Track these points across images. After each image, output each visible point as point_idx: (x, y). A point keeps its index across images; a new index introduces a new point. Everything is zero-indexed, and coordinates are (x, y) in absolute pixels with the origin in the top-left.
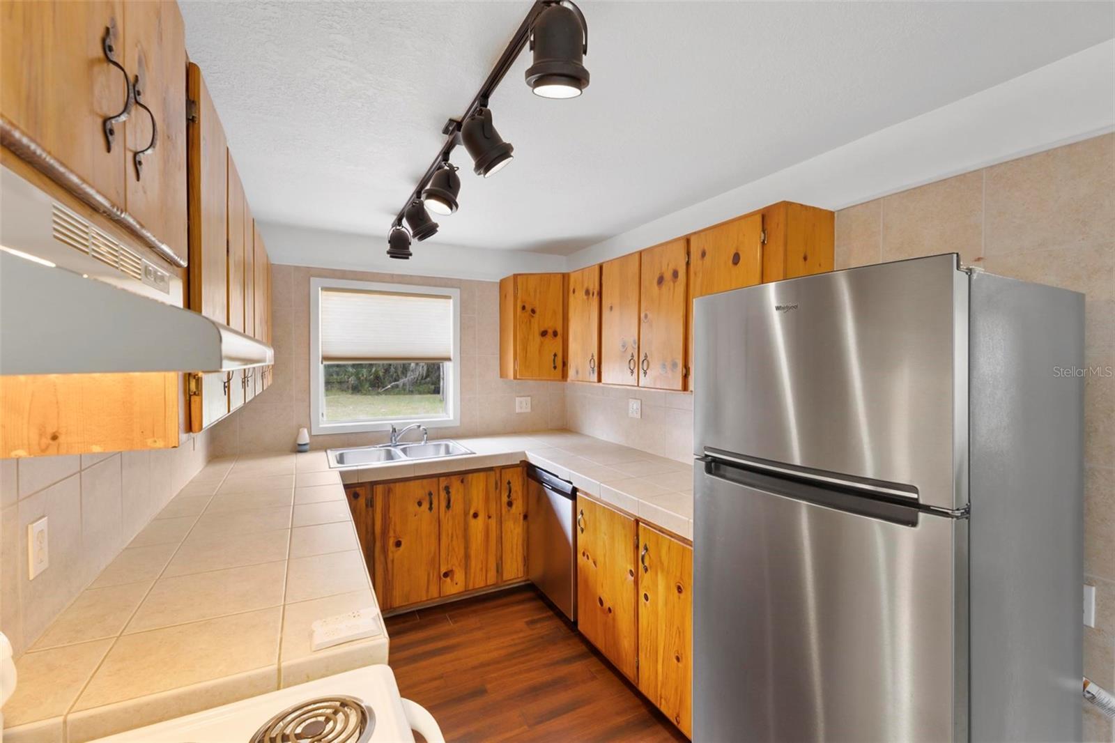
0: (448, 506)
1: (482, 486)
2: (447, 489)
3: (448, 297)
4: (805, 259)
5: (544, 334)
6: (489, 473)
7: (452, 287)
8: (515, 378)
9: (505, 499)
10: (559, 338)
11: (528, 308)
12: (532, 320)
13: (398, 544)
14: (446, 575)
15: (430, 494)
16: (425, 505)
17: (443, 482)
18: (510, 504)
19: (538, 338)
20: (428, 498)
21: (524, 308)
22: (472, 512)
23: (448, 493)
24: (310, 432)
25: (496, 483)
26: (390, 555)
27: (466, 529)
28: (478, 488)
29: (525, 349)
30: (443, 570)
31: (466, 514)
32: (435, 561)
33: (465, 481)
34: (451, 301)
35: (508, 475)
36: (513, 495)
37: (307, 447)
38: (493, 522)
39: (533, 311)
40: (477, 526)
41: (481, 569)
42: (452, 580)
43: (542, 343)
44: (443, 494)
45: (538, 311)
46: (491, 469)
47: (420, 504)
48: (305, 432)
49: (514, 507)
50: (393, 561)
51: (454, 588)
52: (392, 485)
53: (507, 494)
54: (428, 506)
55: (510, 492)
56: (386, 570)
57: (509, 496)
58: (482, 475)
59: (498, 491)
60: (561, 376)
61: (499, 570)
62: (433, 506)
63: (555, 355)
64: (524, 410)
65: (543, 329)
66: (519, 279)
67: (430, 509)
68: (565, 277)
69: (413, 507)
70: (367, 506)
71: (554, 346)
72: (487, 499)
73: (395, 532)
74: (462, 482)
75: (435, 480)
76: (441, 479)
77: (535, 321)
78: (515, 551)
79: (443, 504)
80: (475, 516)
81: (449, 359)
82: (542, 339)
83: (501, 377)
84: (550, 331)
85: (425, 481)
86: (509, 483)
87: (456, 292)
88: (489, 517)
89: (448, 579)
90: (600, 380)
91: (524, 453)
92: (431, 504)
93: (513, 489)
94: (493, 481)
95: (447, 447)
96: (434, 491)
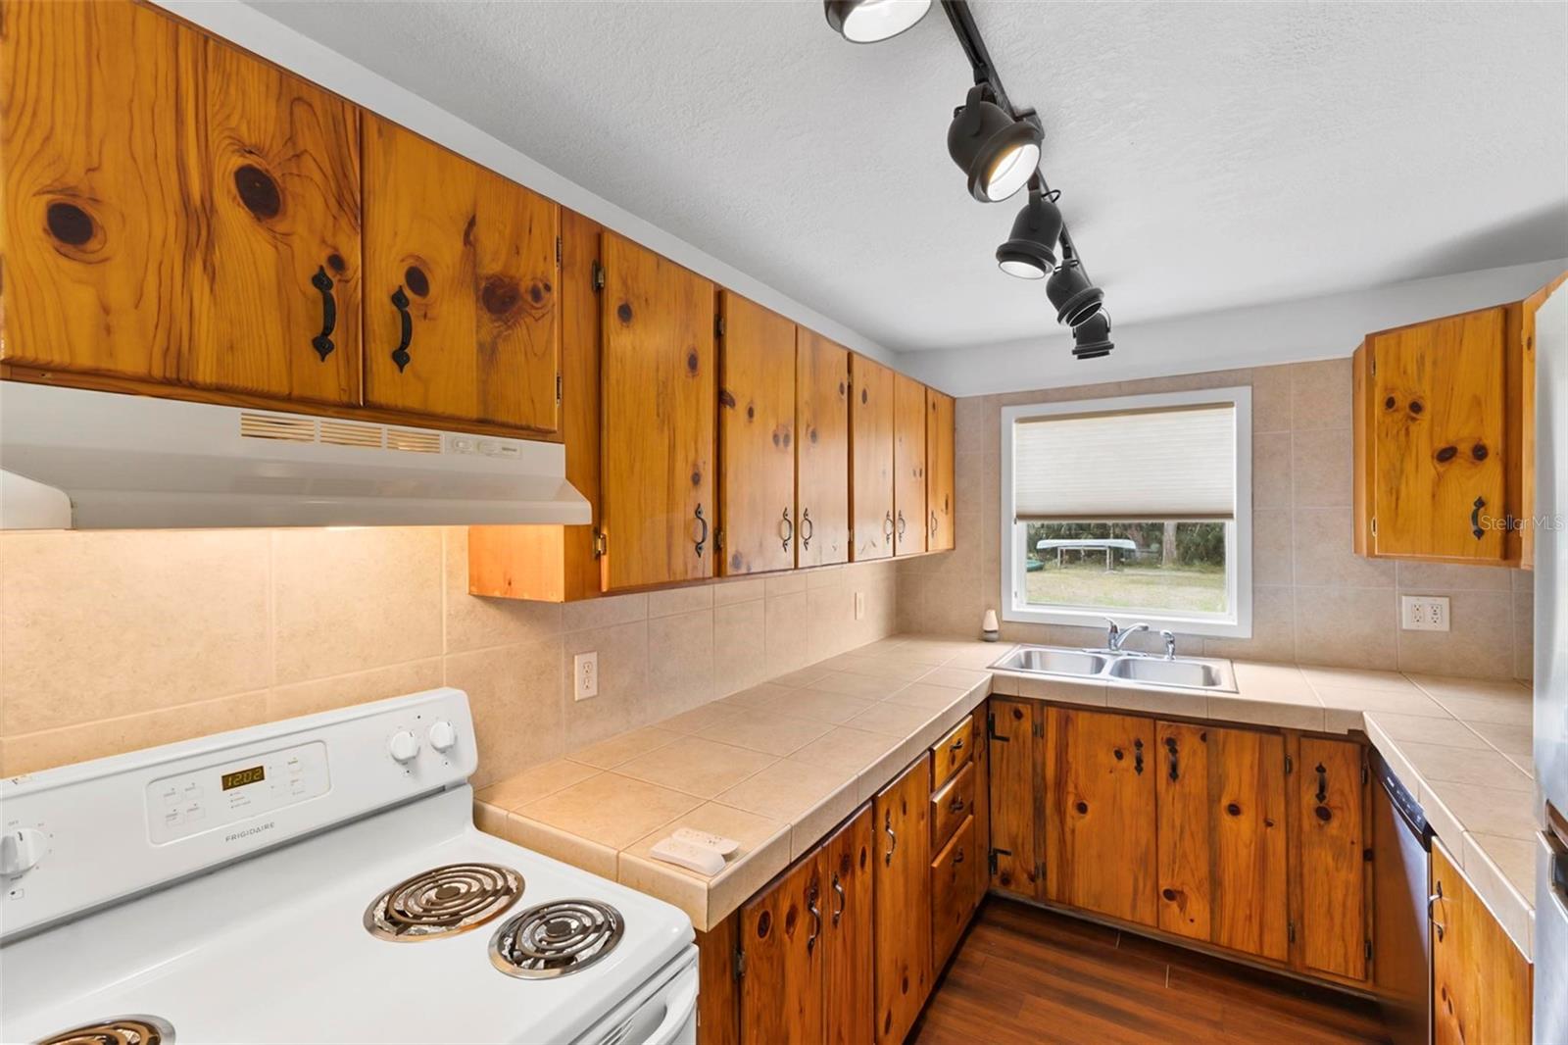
0: (1173, 773)
1: (1248, 758)
2: (1171, 744)
3: (1230, 405)
5: (1446, 455)
6: (1268, 738)
7: (1235, 384)
8: (1371, 554)
9: (1309, 798)
10: (1492, 468)
11: (1403, 402)
12: (1413, 428)
13: (1082, 808)
14: (1170, 895)
15: (1138, 744)
16: (1129, 762)
17: (1164, 731)
18: (1324, 814)
19: (1429, 468)
20: (1136, 749)
21: (1390, 403)
22: (1225, 802)
23: (1174, 751)
25: (1288, 762)
26: (1069, 822)
27: (1212, 831)
28: (1241, 759)
29: (1395, 493)
30: (1164, 885)
31: (1213, 799)
32: (1148, 862)
33: (1209, 737)
34: (1234, 409)
35: (1319, 753)
36: (1334, 798)
37: (994, 636)
38: (1277, 839)
39: (1416, 407)
40: (1240, 832)
41: (1250, 918)
42: (1182, 908)
43: (1440, 477)
44: (1163, 751)
45: (1428, 405)
46: (1276, 731)
47: (1119, 755)
48: (992, 614)
49: (1335, 823)
50: (1073, 831)
51: (1189, 924)
52: (1072, 713)
53: (1315, 790)
54: (1134, 763)
55: (1322, 788)
56: (1062, 841)
57: (1321, 796)
58: (1251, 736)
59: (1292, 778)
60: (1498, 551)
62: (1143, 765)
63: (1480, 503)
64: (1427, 625)
65: (1443, 445)
66: (1379, 344)
67: (1139, 769)
69: (1106, 758)
70: (1035, 734)
71: (1487, 480)
72: (1262, 786)
73: (1076, 787)
74: (1203, 739)
75: (1147, 721)
76: (1160, 723)
77: (1422, 425)
79: (1164, 768)
80: (1235, 811)
81: (1229, 516)
82: (1441, 468)
83: (1355, 552)
84: (1465, 448)
85: (1128, 719)
86: (1321, 769)
87: (1243, 395)
88: (1269, 824)
89: (1174, 905)
91: (1360, 716)
92: (1139, 761)
93: (1333, 785)
94: (1280, 756)
95: (1210, 680)
96: (1146, 740)
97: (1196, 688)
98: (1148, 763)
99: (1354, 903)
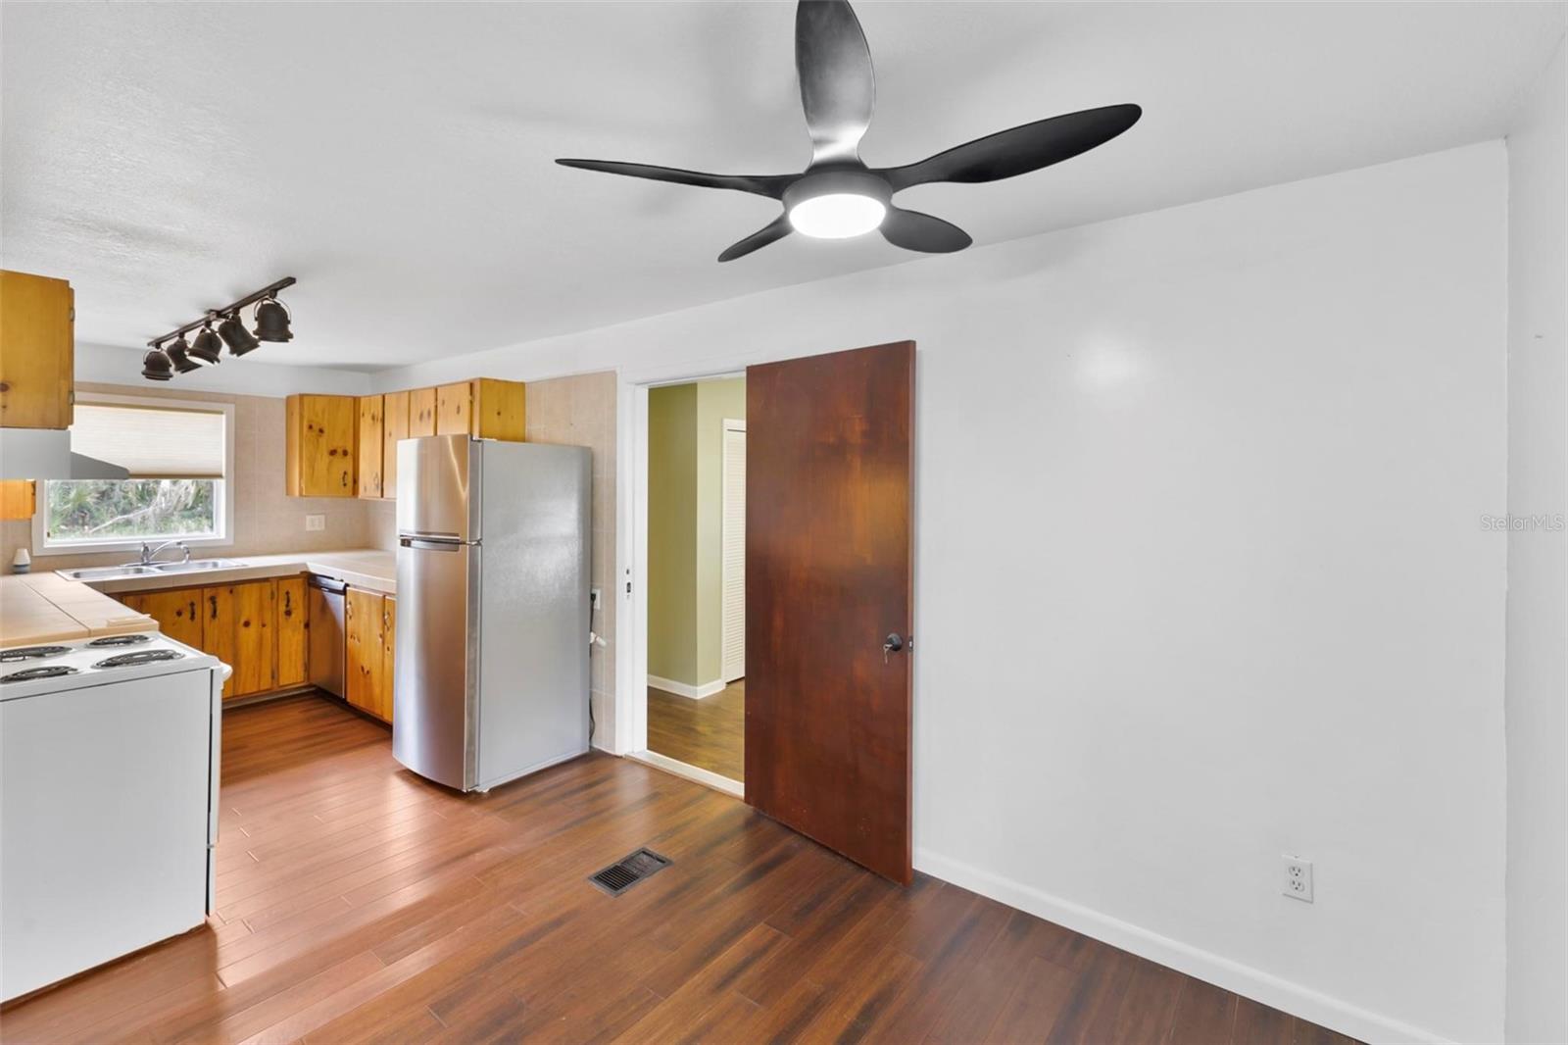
0: (214, 615)
1: (255, 596)
2: (213, 600)
3: (220, 413)
4: (499, 414)
5: (333, 453)
6: (263, 584)
7: (225, 402)
8: (301, 495)
9: (282, 608)
10: (349, 458)
11: (316, 428)
12: (320, 440)
15: (192, 604)
16: (187, 615)
17: (208, 593)
18: (288, 613)
19: (326, 458)
20: (189, 608)
21: (311, 427)
22: (242, 621)
23: (214, 602)
24: (31, 553)
25: (272, 593)
27: (235, 637)
28: (250, 603)
29: (312, 467)
31: (235, 623)
33: (234, 591)
34: (223, 415)
35: (285, 586)
36: (292, 605)
37: (28, 569)
38: (268, 630)
39: (321, 431)
40: (249, 634)
41: (254, 675)
43: (330, 463)
44: (208, 605)
45: (326, 430)
46: (266, 580)
47: (180, 614)
48: (25, 553)
49: (293, 615)
52: (146, 597)
53: (285, 602)
54: (189, 615)
55: (288, 601)
57: (287, 606)
58: (255, 586)
59: (275, 601)
60: (351, 493)
61: (274, 675)
62: (196, 616)
63: (345, 473)
64: (316, 529)
65: (332, 449)
66: (306, 400)
67: (192, 617)
68: (356, 400)
69: (172, 616)
71: (347, 464)
72: (261, 608)
74: (231, 592)
75: (197, 591)
76: (206, 590)
77: (323, 440)
78: (294, 658)
79: (208, 613)
80: (247, 624)
81: (220, 476)
82: (331, 457)
83: (287, 494)
84: (340, 451)
85: (186, 592)
86: (287, 593)
87: (230, 408)
88: (264, 626)
90: (382, 496)
91: (305, 565)
92: (193, 614)
93: (292, 598)
94: (269, 592)
95: (215, 565)
96: (196, 599)
97: (209, 569)
98: (198, 612)
99: (300, 649)
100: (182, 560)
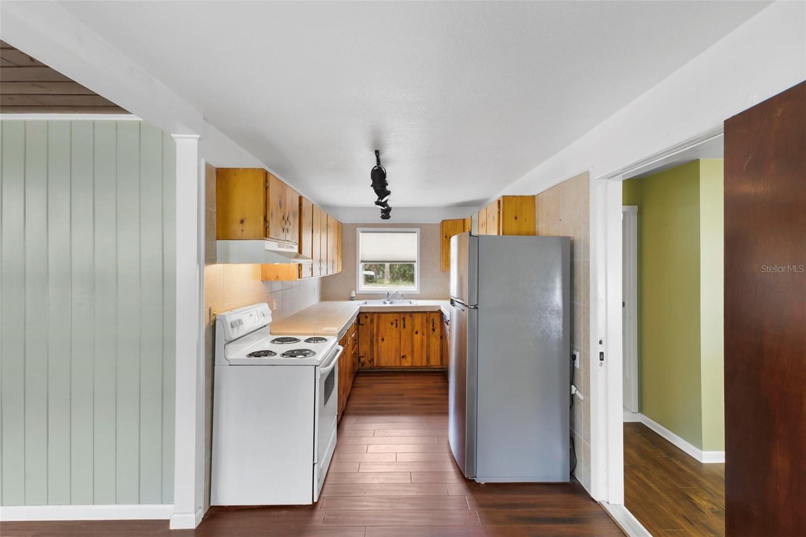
0: (404, 327)
1: (420, 320)
2: (404, 319)
3: (415, 232)
6: (423, 314)
7: (417, 228)
9: (431, 327)
11: (448, 237)
13: (383, 340)
14: (403, 357)
15: (396, 320)
16: (394, 325)
17: (402, 316)
18: (434, 330)
20: (395, 321)
21: (446, 237)
22: (415, 331)
23: (404, 321)
24: (355, 293)
25: (427, 319)
26: (380, 344)
27: (412, 339)
28: (418, 320)
29: (447, 257)
30: (402, 355)
31: (412, 331)
32: (398, 350)
33: (412, 316)
34: (416, 234)
35: (432, 315)
36: (435, 326)
38: (425, 337)
40: (417, 338)
41: (419, 358)
42: (406, 360)
44: (402, 321)
46: (425, 312)
47: (392, 324)
48: (353, 292)
49: (436, 331)
50: (381, 347)
51: (407, 363)
52: (380, 315)
53: (432, 325)
54: (395, 325)
55: (433, 324)
56: (378, 350)
57: (433, 326)
58: (420, 315)
59: (428, 323)
61: (428, 360)
66: (444, 223)
67: (396, 327)
68: (464, 221)
69: (389, 325)
70: (371, 322)
72: (422, 325)
73: (381, 334)
74: (411, 316)
75: (398, 314)
76: (402, 314)
78: (435, 353)
79: (402, 326)
80: (417, 333)
81: (415, 262)
83: (441, 270)
85: (394, 314)
86: (433, 320)
87: (418, 230)
88: (423, 334)
89: (404, 359)
91: (440, 306)
92: (397, 325)
93: (435, 323)
94: (426, 318)
96: (398, 319)
98: (398, 326)
99: (439, 349)
100: (400, 299)
